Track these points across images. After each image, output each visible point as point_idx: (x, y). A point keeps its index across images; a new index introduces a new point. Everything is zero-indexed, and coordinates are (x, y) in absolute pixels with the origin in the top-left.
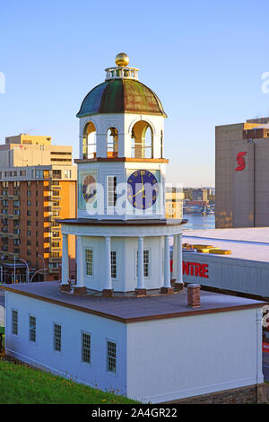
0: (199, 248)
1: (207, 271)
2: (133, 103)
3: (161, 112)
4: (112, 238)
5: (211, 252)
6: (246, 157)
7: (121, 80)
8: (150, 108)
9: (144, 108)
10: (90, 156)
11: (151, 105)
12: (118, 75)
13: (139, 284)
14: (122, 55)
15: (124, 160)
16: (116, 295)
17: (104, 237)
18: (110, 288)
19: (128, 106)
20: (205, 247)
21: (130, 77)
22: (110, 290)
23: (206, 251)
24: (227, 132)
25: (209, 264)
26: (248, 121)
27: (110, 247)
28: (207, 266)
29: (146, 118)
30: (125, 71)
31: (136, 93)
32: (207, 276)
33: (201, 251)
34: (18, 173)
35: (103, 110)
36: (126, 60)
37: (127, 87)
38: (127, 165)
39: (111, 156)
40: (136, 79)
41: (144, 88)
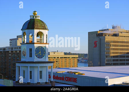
0: (75, 73)
1: (77, 80)
2: (37, 26)
3: (46, 29)
4: (30, 67)
5: (78, 74)
6: (97, 43)
7: (34, 19)
8: (42, 28)
9: (41, 28)
10: (25, 42)
11: (43, 27)
12: (33, 18)
13: (38, 81)
14: (35, 12)
15: (34, 43)
16: (31, 84)
17: (27, 67)
18: (29, 82)
19: (36, 27)
20: (77, 72)
21: (37, 18)
22: (29, 83)
23: (77, 74)
24: (92, 34)
25: (77, 78)
26: (100, 30)
27: (29, 70)
28: (77, 79)
29: (41, 31)
30: (36, 16)
31: (38, 23)
32: (77, 82)
33: (75, 74)
34: (18, 48)
35: (28, 28)
36: (36, 13)
37: (36, 21)
38: (35, 45)
39: (31, 42)
40: (39, 19)
41: (41, 22)
